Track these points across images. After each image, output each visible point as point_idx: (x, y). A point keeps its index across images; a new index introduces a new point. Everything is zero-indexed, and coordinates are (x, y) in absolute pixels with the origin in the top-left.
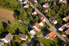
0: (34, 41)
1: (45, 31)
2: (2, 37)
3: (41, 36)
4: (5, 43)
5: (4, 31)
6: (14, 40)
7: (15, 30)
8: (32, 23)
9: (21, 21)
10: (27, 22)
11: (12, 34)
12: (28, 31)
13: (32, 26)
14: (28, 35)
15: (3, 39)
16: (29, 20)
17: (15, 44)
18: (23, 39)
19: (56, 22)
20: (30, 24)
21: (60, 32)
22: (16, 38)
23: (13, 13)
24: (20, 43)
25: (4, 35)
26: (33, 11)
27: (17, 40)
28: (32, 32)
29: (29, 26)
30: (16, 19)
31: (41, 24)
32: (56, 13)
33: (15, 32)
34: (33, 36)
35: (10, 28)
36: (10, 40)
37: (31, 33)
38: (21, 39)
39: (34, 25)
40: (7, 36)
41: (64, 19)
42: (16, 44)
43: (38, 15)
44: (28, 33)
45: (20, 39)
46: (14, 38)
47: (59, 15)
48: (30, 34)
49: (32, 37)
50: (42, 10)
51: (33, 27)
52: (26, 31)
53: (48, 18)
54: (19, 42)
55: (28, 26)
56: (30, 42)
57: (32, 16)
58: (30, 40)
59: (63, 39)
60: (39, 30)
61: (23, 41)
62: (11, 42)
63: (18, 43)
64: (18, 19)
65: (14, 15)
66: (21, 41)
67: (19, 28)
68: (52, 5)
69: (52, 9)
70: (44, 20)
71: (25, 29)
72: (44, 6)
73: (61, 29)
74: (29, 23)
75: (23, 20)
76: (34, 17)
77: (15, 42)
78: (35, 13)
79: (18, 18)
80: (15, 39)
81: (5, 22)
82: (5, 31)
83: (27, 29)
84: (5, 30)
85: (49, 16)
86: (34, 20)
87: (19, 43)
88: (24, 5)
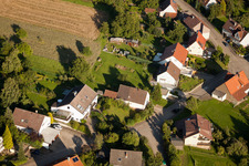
0: (175, 111)
1: (212, 72)
2: (60, 101)
3: (198, 91)
4: (72, 123)
5: (66, 78)
6: (102, 109)
7: (104, 75)
8: (163, 47)
9: (121, 40)
10: (143, 45)
11: (96, 90)
12: (151, 77)
13: (163, 58)
14: (151, 89)
15: (64, 108)
16: (150, 37)
17: (108, 122)
18: (134, 106)
20: (156, 52)
22: (110, 102)
23: (93, 12)
24: (126, 119)
25: (66, 92)
27: (113, 111)
28: (166, 80)
29: (151, 56)
30: (102, 34)
31: (196, 50)
33: (103, 82)
34: (169, 95)
35: (86, 66)
36: (89, 110)
37: (162, 82)
38: (128, 106)
39: (172, 54)
40: (78, 97)
42: (112, 122)
43: (180, 16)
44: (152, 83)
45: (124, 107)
46: (103, 103)
48: (158, 87)
49: (164, 97)
51: (167, 60)
52: (143, 75)
53: (218, 25)
54: (122, 115)
55: (148, 57)
56: (159, 116)
57: (162, 20)
58: (158, 109)
60: (187, 71)
61: (134, 114)
62: (95, 118)
63: (117, 118)
64: (112, 33)
65: (94, 19)
66: (127, 114)
67: (118, 67)
70: (206, 35)
71: (138, 68)
74: (151, 46)
75: (131, 38)
76: (168, 25)
77: (107, 116)
79: (110, 32)
80: (108, 107)
81: (66, 46)
82: (71, 79)
83: (146, 69)
84: (69, 76)
85: (222, 17)
86: (170, 37)
87: (122, 119)
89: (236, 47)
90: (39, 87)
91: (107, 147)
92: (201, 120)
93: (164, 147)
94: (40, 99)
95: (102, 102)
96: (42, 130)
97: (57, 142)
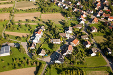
0: (87, 27)
1: (89, 19)
2: (66, 30)
4: (70, 34)
5: (64, 26)
8: (78, 17)
9: (69, 17)
11: (71, 27)
18: (80, 28)
19: (92, 12)
21: (99, 17)
26: (73, 9)
27: (76, 30)
28: (82, 22)
30: (65, 17)
31: (84, 16)
32: (88, 6)
34: (84, 25)
38: (78, 28)
40: (69, 29)
41: (96, 9)
42: (77, 32)
44: (80, 23)
47: (91, 7)
50: (78, 7)
53: (86, 11)
55: (76, 19)
56: (85, 29)
57: (75, 12)
59: (103, 21)
60: (85, 20)
62: (73, 32)
64: (67, 17)
66: (79, 30)
68: (82, 2)
69: (84, 4)
70: (84, 12)
72: (78, 4)
73: (98, 15)
74: (75, 17)
76: (77, 13)
78: (75, 10)
83: (77, 21)
85: (85, 9)
88: (64, 7)
89: (91, 14)
90: (60, 29)
91: (80, 36)
92: (94, 27)
93: (89, 33)
94: (62, 31)
95: (73, 29)
96: (66, 36)
97: (70, 38)
